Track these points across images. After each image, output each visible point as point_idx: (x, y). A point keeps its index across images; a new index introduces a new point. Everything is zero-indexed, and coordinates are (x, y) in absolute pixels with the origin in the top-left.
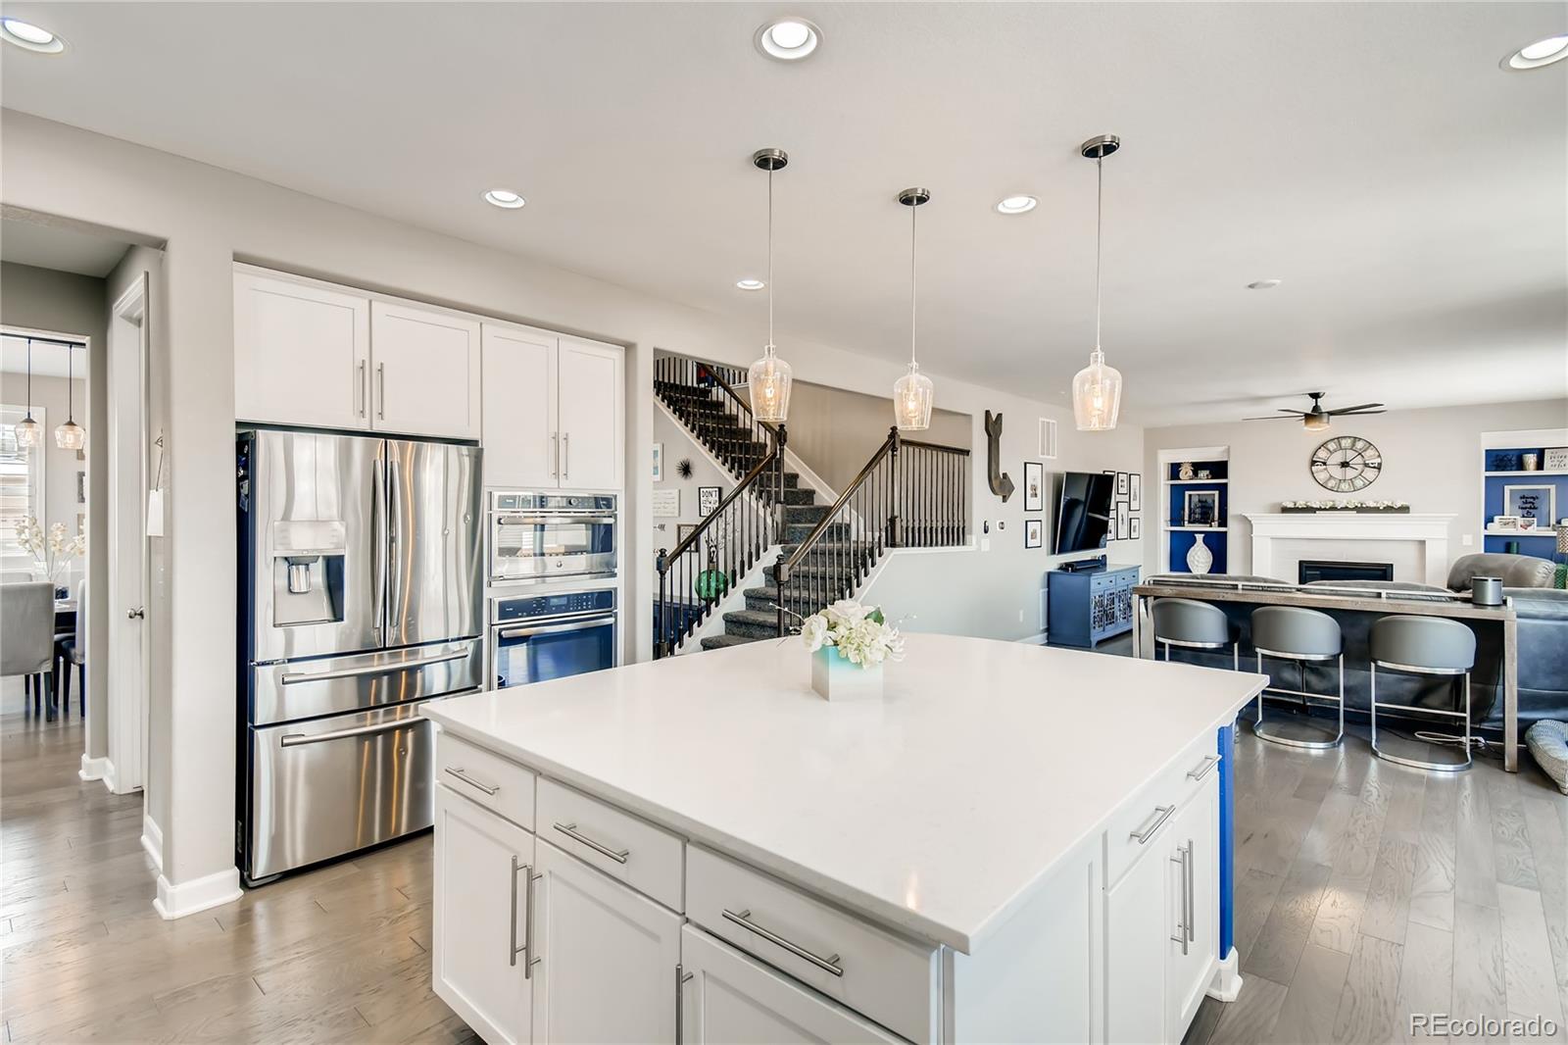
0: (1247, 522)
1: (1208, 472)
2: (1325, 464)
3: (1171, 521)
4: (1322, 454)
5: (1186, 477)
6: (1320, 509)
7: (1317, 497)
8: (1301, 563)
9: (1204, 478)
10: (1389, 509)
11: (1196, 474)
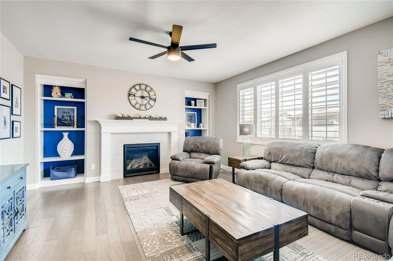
0: (97, 124)
1: (71, 94)
2: (134, 96)
3: (44, 124)
4: (133, 91)
5: (56, 96)
6: (134, 118)
7: (133, 112)
8: (124, 145)
9: (69, 97)
10: (161, 119)
11: (63, 95)
